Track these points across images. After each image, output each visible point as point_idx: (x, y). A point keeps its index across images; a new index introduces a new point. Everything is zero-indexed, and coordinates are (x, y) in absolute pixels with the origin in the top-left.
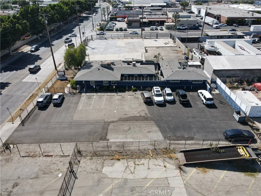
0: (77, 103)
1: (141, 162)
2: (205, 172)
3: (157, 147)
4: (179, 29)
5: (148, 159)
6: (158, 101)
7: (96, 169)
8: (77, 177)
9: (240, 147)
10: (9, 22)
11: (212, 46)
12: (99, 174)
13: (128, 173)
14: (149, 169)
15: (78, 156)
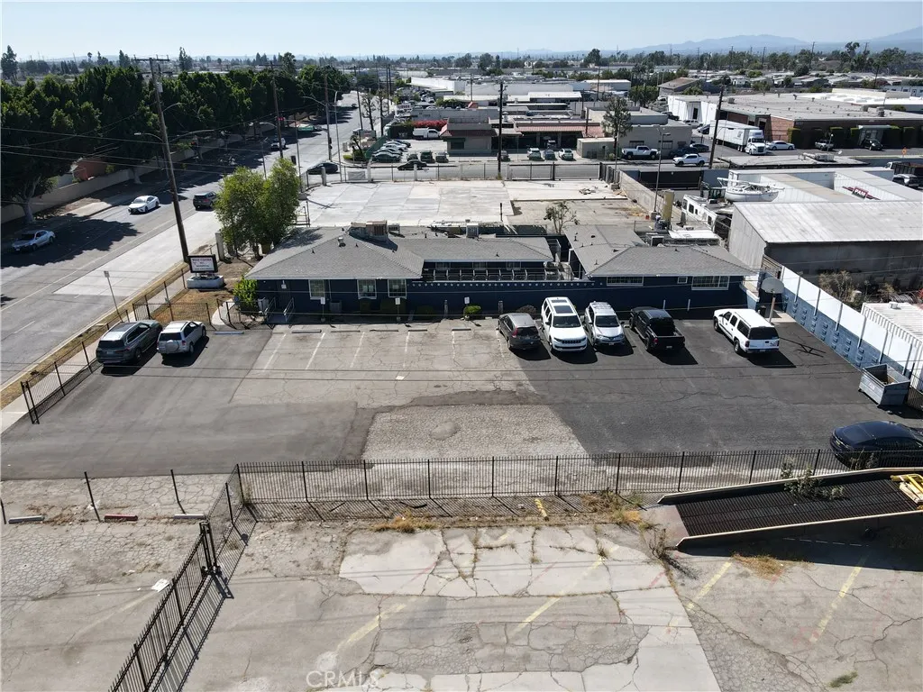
1: (503, 539)
2: (773, 570)
3: (566, 489)
4: (629, 157)
6: (564, 342)
7: (313, 563)
11: (754, 188)
12: (324, 582)
13: (447, 576)
14: (533, 561)
15: (243, 520)
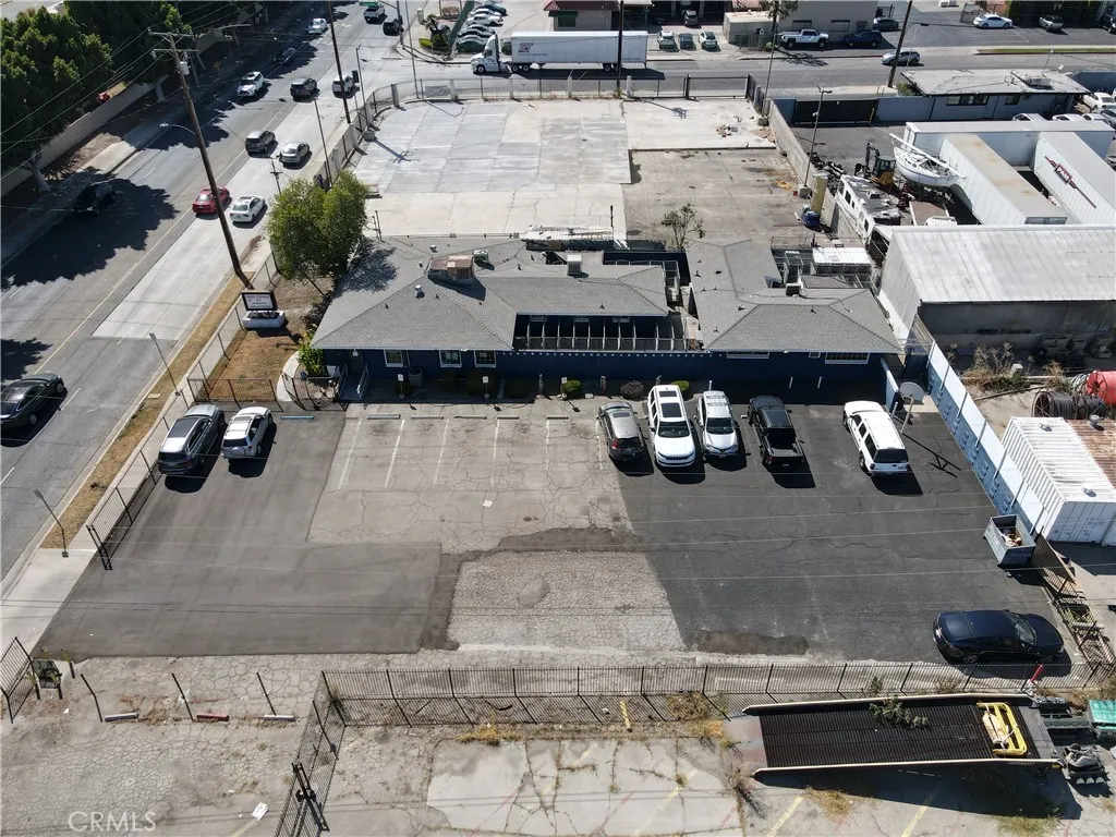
0: (328, 456)
1: (586, 756)
2: (841, 809)
3: (654, 687)
4: (792, 45)
5: (614, 743)
6: (668, 458)
7: (402, 786)
8: (325, 824)
9: (993, 704)
10: (22, 50)
11: (931, 164)
12: (412, 812)
13: (529, 807)
15: (331, 723)
